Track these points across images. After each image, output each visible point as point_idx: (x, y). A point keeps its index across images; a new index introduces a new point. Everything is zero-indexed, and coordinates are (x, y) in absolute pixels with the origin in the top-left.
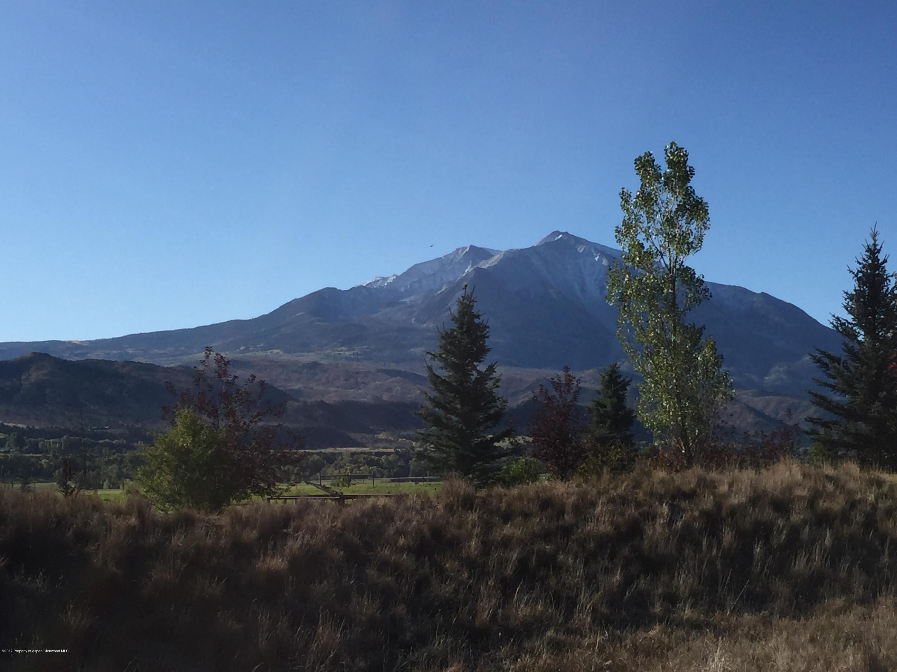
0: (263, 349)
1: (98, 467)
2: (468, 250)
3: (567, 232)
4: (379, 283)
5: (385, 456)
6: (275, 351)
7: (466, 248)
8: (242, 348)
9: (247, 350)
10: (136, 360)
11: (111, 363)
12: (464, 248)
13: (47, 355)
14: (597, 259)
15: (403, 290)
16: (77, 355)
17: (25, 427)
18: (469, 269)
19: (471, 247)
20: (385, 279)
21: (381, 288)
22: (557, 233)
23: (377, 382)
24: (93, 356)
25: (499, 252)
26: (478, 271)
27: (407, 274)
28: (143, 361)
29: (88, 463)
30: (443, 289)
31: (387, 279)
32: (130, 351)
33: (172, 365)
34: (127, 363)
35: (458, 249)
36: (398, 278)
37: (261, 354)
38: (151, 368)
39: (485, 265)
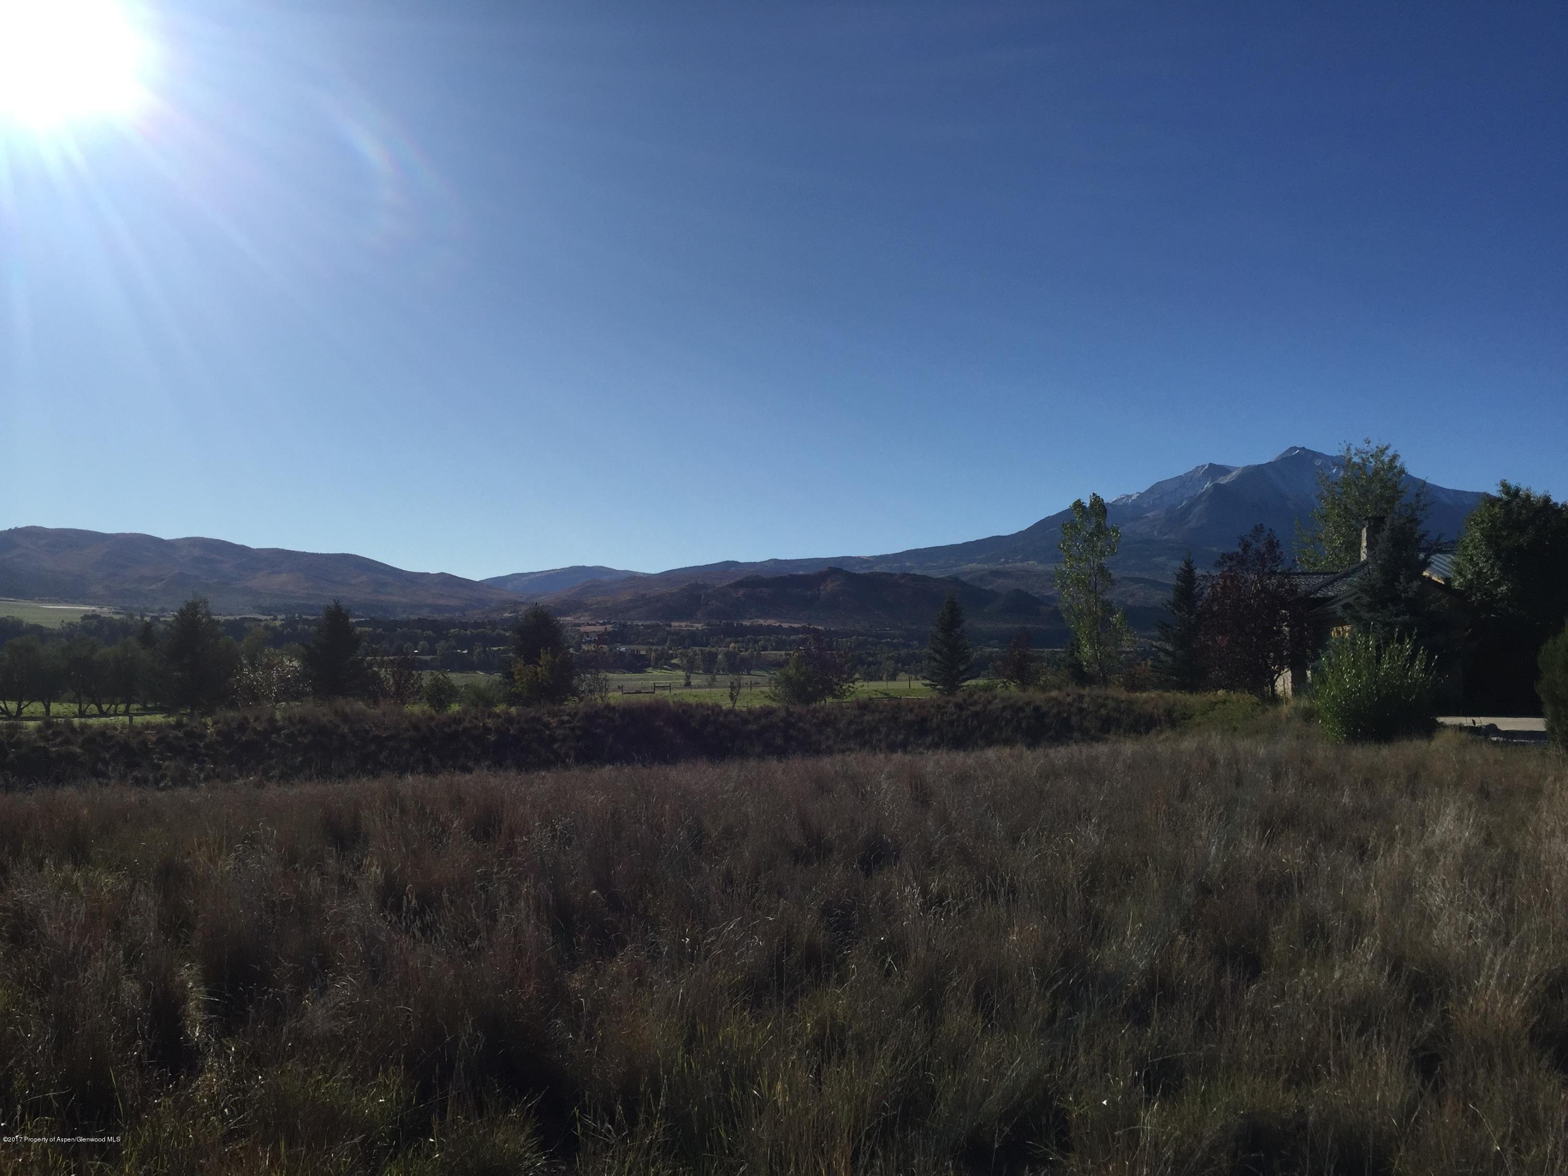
0: (1022, 561)
1: (880, 663)
2: (1207, 467)
3: (1303, 448)
4: (1124, 500)
5: (1124, 655)
6: (1031, 562)
7: (1205, 465)
8: (1002, 560)
9: (1006, 562)
10: (912, 572)
11: (892, 575)
12: (1203, 466)
13: (840, 570)
14: (1334, 471)
15: (1145, 506)
16: (865, 568)
17: (823, 628)
18: (1208, 485)
19: (1211, 465)
20: (1129, 497)
21: (1125, 505)
22: (1295, 448)
23: (1122, 589)
24: (877, 569)
25: (1235, 468)
26: (1217, 487)
27: (1151, 491)
28: (918, 572)
29: (871, 659)
30: (1183, 504)
31: (1131, 496)
32: (908, 564)
33: (943, 576)
34: (904, 575)
35: (1198, 467)
36: (1141, 496)
37: (1018, 564)
38: (924, 578)
39: (1223, 480)
